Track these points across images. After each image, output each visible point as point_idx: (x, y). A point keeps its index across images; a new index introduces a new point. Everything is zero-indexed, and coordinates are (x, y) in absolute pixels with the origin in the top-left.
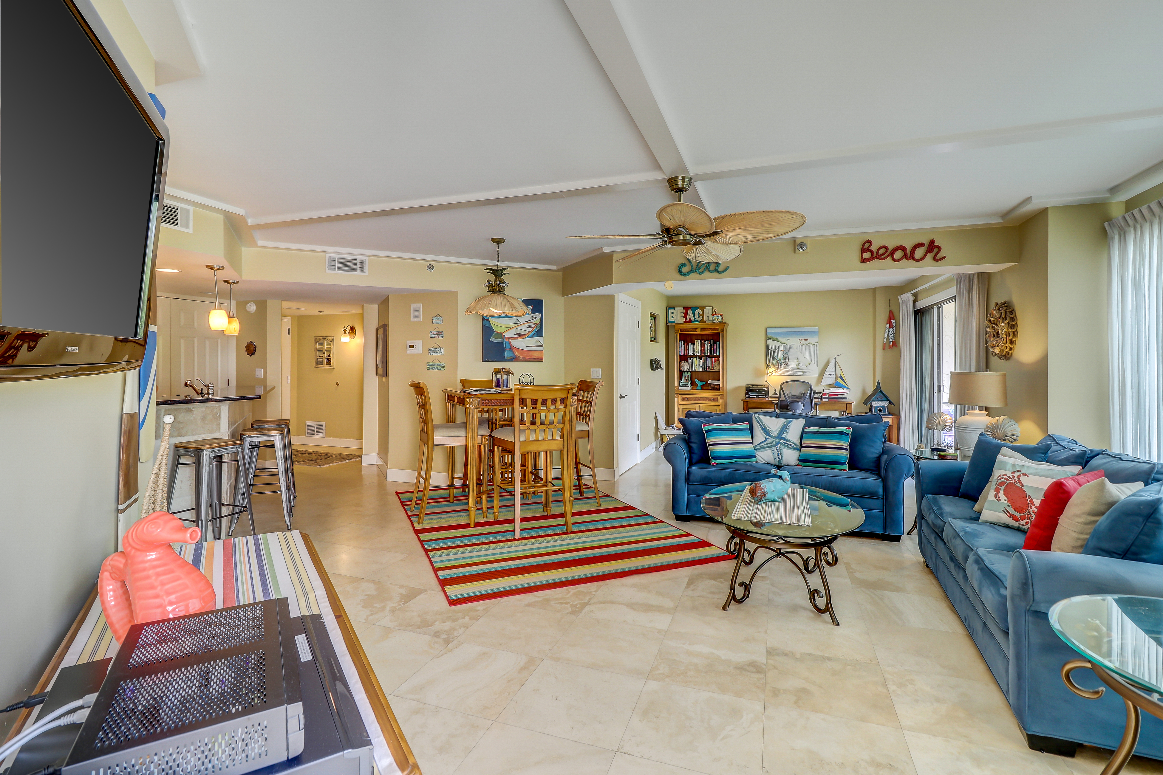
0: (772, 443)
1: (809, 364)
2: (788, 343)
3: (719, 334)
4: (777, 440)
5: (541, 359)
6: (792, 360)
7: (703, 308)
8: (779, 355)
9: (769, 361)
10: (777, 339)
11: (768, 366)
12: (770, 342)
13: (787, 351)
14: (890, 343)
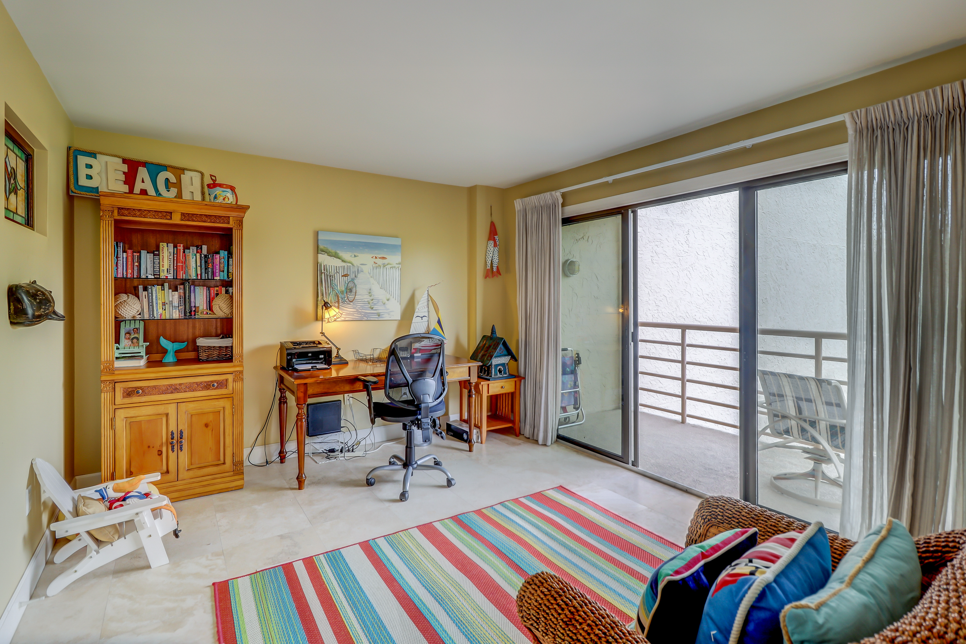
1: (388, 300)
2: (356, 261)
3: (231, 229)
6: (361, 293)
7: (179, 171)
8: (340, 284)
9: (323, 295)
10: (336, 253)
11: (326, 305)
12: (323, 259)
13: (353, 276)
14: (495, 269)
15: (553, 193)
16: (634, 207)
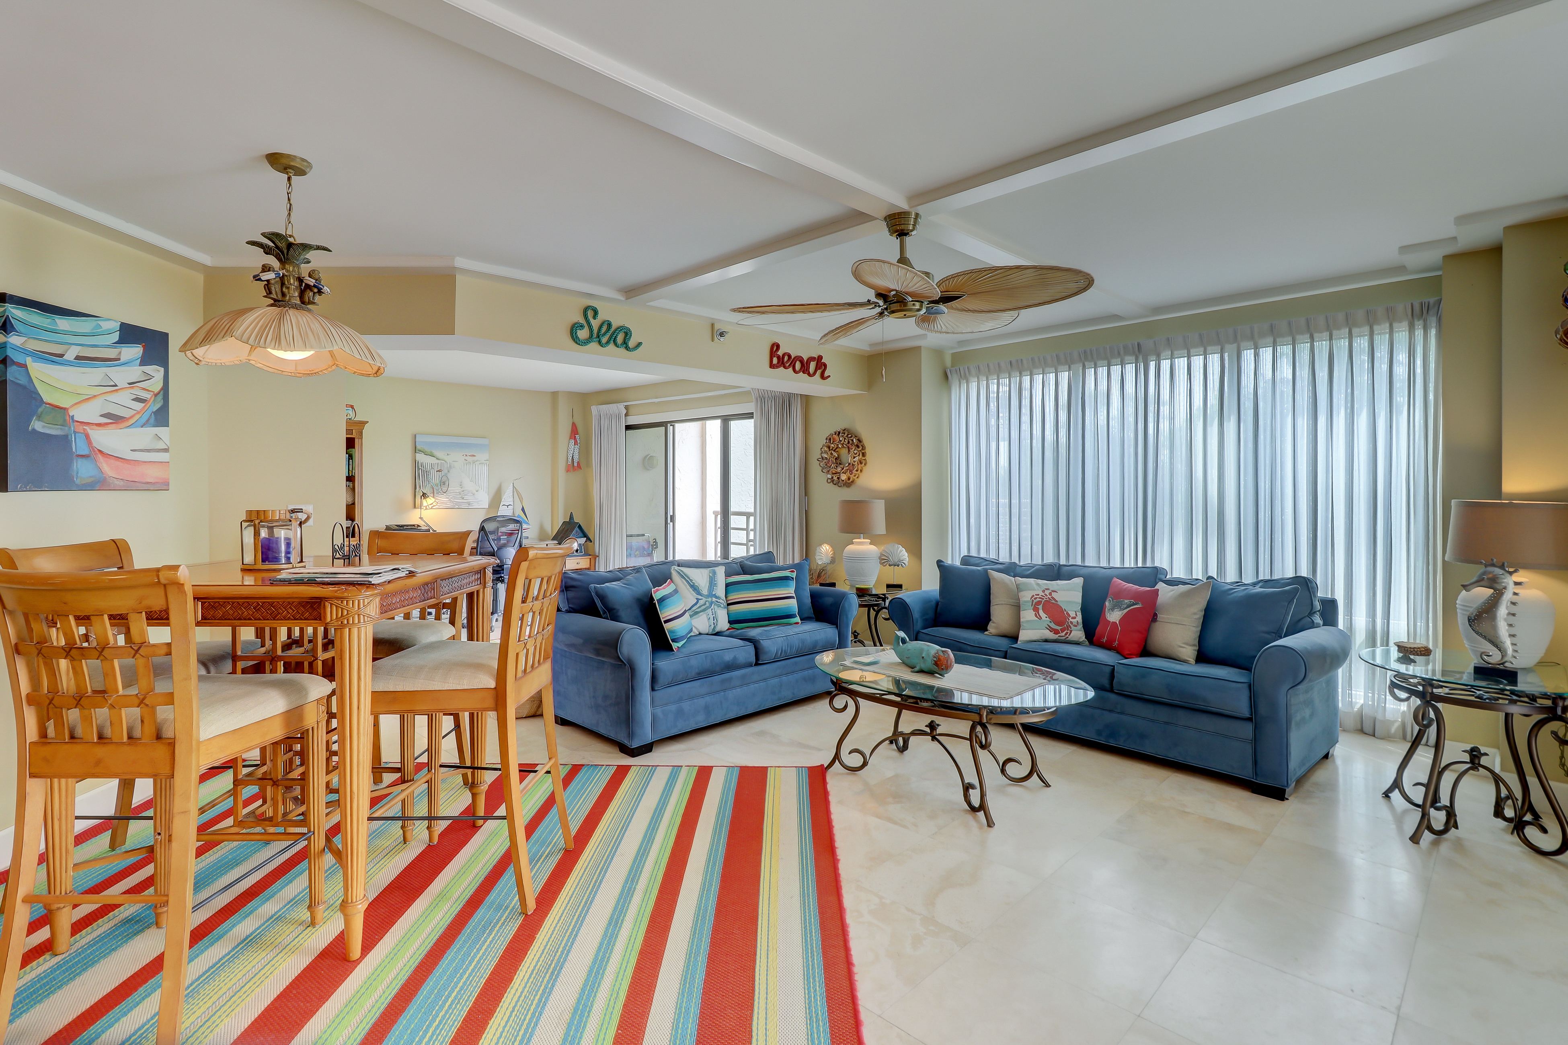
0: (705, 604)
1: (477, 491)
2: (449, 459)
3: (354, 440)
4: (710, 599)
5: (163, 486)
6: (454, 487)
8: (435, 478)
9: (420, 487)
10: (431, 452)
11: (424, 495)
12: (420, 457)
13: (445, 471)
14: (575, 464)
15: (618, 405)
16: (672, 423)
